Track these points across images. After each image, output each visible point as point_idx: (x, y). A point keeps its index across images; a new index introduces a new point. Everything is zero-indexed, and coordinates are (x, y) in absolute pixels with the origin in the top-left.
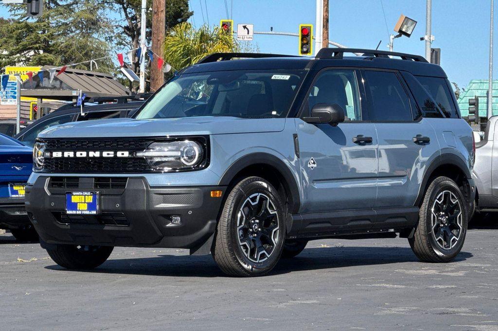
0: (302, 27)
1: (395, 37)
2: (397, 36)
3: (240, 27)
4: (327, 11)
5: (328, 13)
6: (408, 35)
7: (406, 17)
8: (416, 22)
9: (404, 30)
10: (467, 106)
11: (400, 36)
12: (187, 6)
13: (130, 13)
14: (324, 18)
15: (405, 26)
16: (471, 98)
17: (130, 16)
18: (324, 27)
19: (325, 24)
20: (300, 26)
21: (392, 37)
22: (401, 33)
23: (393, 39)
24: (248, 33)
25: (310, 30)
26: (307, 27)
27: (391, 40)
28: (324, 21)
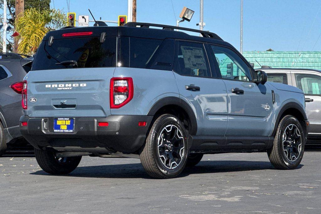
0: (120, 17)
1: (180, 22)
2: (181, 21)
3: (80, 17)
4: (135, 4)
5: (136, 6)
6: (189, 20)
7: (187, 8)
8: (194, 12)
9: (186, 17)
10: (226, 69)
11: (183, 20)
12: (49, 6)
13: (12, 11)
14: (133, 9)
15: (187, 15)
16: (228, 64)
17: (13, 12)
18: (133, 15)
19: (134, 13)
20: (119, 16)
21: (178, 21)
22: (184, 19)
23: (179, 23)
24: (85, 22)
25: (125, 19)
26: (123, 17)
27: (178, 23)
28: (133, 11)
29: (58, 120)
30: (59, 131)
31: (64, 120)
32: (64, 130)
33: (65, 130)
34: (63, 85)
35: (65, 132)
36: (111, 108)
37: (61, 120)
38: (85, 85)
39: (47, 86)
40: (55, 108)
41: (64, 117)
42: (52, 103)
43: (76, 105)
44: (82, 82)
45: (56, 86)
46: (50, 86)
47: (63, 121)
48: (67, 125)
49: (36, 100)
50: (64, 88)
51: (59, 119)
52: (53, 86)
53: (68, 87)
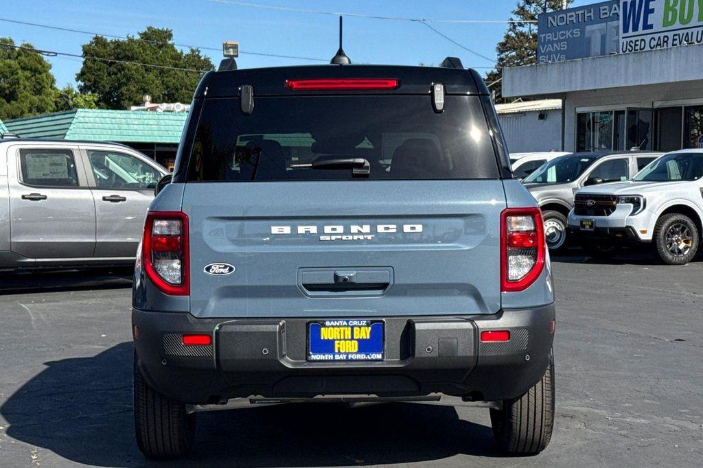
29: (324, 326)
30: (330, 357)
31: (348, 326)
32: (347, 354)
33: (352, 353)
34: (340, 229)
35: (352, 360)
36: (502, 289)
37: (337, 326)
38: (419, 228)
39: (275, 230)
40: (310, 293)
41: (347, 318)
42: (299, 279)
43: (392, 283)
44: (408, 220)
45: (313, 229)
46: (287, 230)
47: (342, 329)
48: (357, 340)
49: (231, 269)
50: (344, 238)
51: (328, 323)
52: (301, 230)
53: (360, 233)
